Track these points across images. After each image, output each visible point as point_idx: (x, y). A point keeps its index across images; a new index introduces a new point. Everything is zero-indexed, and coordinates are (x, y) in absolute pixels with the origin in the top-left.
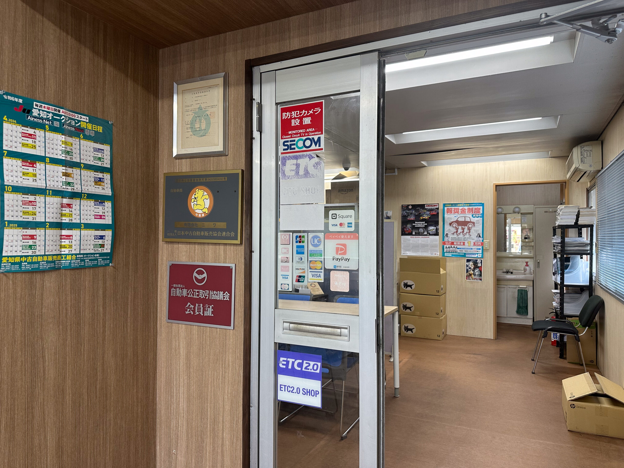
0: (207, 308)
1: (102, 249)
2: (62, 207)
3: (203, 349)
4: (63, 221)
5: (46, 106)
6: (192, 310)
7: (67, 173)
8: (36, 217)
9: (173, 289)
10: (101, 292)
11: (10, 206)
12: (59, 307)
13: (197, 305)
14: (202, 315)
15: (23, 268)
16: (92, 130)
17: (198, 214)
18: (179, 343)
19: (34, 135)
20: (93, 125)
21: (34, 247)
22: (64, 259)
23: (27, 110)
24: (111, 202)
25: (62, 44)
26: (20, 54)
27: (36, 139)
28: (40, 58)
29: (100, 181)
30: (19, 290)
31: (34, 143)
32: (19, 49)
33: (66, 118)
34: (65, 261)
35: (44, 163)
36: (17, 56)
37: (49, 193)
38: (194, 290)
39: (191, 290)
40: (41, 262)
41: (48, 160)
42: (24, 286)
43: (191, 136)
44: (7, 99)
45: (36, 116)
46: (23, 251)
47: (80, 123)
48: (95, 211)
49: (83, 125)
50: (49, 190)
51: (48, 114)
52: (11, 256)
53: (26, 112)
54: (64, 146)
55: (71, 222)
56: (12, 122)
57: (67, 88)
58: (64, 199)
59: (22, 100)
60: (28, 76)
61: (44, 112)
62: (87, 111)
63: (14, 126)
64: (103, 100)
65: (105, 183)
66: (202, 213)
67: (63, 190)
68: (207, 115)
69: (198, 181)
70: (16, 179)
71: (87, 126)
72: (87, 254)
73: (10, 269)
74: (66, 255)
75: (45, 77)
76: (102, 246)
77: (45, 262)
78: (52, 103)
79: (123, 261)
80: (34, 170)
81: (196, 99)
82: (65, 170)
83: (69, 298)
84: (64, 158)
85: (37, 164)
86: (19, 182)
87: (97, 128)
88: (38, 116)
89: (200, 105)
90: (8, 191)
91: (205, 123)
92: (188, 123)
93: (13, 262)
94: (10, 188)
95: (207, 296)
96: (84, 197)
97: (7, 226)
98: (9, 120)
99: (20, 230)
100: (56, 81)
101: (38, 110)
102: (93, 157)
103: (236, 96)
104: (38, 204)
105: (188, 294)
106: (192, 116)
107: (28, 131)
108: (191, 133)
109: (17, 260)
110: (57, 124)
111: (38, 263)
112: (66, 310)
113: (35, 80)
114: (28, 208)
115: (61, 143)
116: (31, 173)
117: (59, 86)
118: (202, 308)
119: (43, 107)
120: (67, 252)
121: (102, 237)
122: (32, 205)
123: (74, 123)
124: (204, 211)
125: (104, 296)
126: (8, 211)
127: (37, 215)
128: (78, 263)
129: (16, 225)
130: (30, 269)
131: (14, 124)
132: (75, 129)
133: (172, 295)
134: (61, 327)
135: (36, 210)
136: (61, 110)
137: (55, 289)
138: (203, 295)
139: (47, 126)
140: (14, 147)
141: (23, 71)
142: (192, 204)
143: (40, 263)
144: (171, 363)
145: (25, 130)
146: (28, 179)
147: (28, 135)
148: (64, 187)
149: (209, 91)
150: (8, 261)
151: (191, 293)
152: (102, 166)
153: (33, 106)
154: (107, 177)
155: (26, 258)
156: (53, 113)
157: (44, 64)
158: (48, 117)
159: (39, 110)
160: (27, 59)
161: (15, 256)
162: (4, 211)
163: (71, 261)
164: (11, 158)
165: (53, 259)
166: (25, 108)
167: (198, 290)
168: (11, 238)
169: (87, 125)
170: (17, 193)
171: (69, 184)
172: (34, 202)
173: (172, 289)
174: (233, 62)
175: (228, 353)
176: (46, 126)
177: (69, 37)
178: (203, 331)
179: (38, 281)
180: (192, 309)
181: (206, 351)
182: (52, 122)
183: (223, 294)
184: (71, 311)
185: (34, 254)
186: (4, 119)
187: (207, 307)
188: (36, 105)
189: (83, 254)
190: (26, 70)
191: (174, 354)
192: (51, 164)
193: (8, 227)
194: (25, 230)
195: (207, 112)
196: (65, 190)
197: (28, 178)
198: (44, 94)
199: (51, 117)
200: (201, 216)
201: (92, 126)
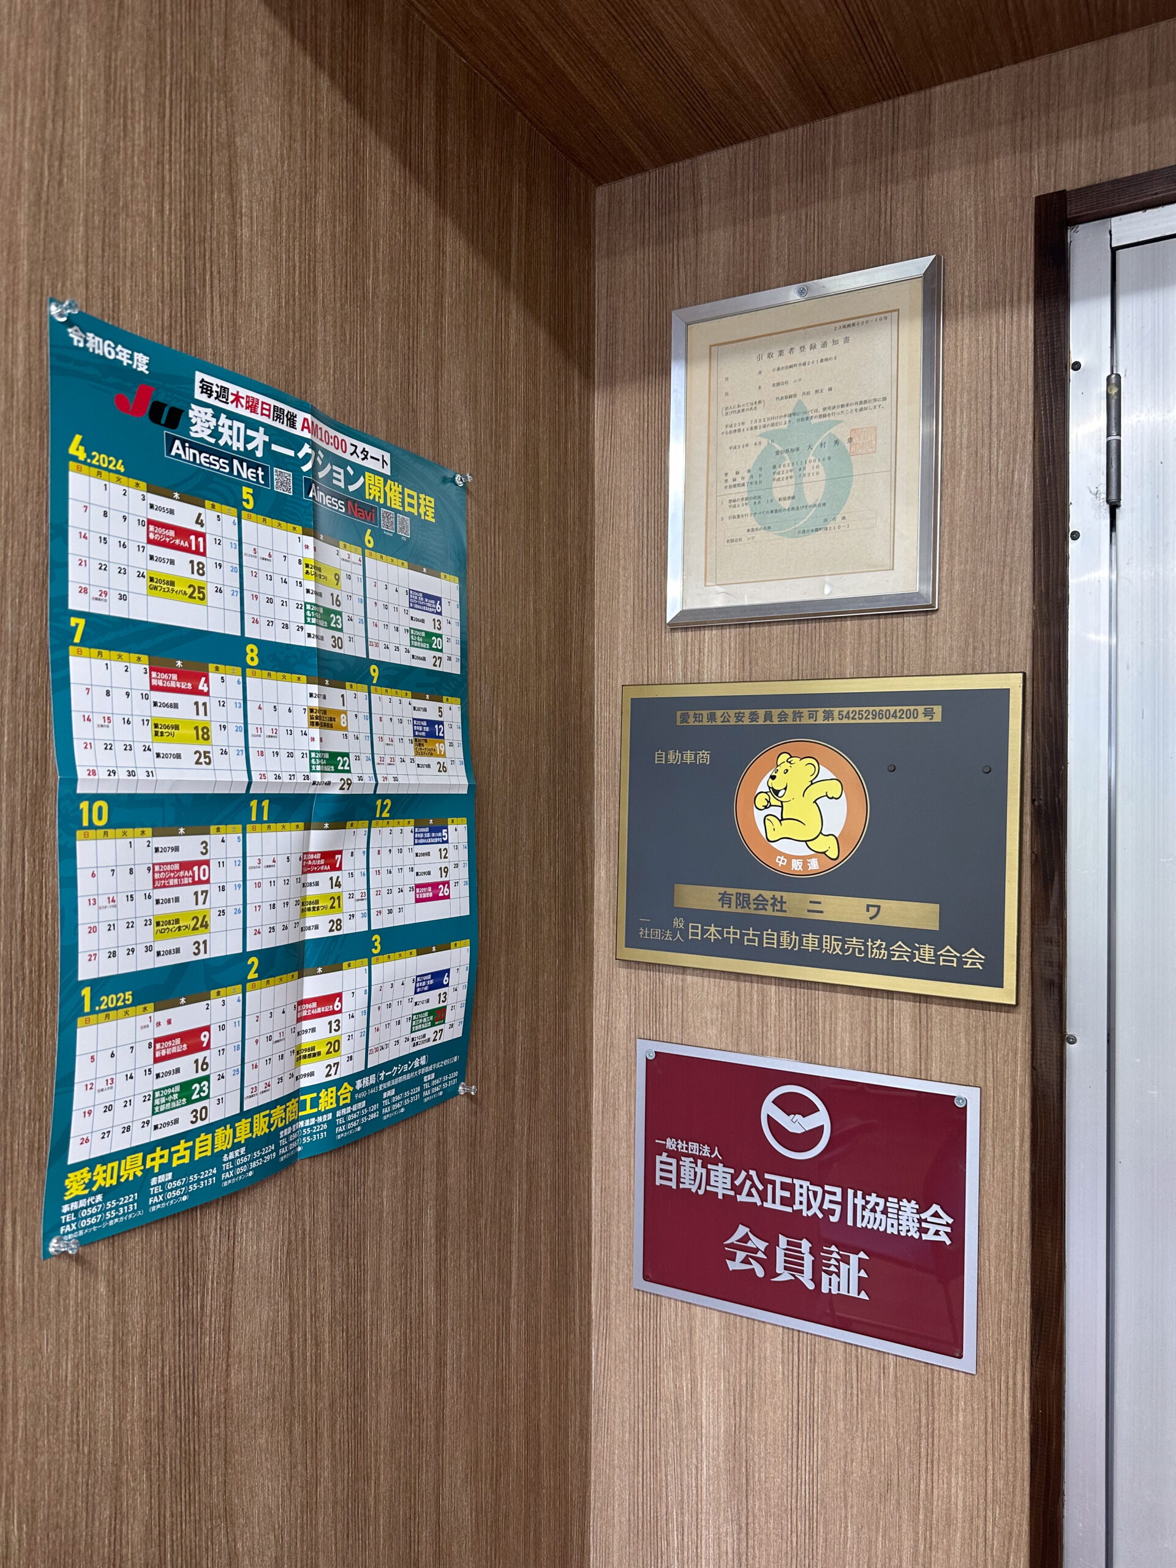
0: (833, 1262)
1: (437, 1028)
2: (307, 869)
3: (812, 1426)
4: (310, 935)
5: (244, 392)
6: (757, 1260)
7: (325, 712)
8: (205, 937)
9: (664, 1157)
10: (429, 1220)
11: (102, 901)
12: (291, 1339)
13: (783, 1240)
14: (811, 1286)
15: (155, 1203)
16: (404, 513)
17: (790, 858)
18: (693, 1381)
19: (198, 535)
20: (407, 491)
21: (201, 1090)
22: (309, 1111)
23: (166, 410)
24: (465, 819)
25: (297, 109)
26: (139, 128)
27: (204, 554)
28: (215, 157)
29: (431, 734)
30: (135, 1313)
31: (196, 576)
32: (133, 101)
33: (317, 455)
34: (313, 1121)
35: (239, 669)
36: (125, 135)
37: (260, 809)
38: (767, 1176)
39: (753, 1173)
40: (227, 1151)
41: (252, 654)
42: (156, 1287)
43: (750, 535)
44: (85, 349)
45: (202, 439)
46: (158, 1120)
47: (362, 480)
48: (416, 870)
49: (374, 489)
50: (260, 798)
51: (250, 432)
52: (104, 1160)
53: (163, 421)
54: (311, 585)
55: (336, 933)
56: (107, 469)
57: (315, 313)
58: (314, 834)
59: (146, 359)
60: (170, 244)
61: (236, 424)
62: (384, 423)
63: (116, 489)
64: (436, 378)
65: (447, 743)
66: (810, 857)
67: (312, 790)
68: (837, 442)
69: (790, 721)
70: (125, 761)
71: (385, 494)
72: (387, 1066)
73: (100, 1223)
74: (317, 1088)
75: (236, 258)
76: (438, 1015)
77: (243, 1150)
78: (264, 381)
79: (498, 1058)
80: (201, 709)
81: (779, 377)
82: (319, 696)
83: (325, 1286)
84: (312, 643)
85: (211, 675)
86: (141, 775)
87: (419, 505)
88: (213, 441)
89: (800, 403)
90: (92, 826)
91: (823, 475)
92: (739, 481)
93: (114, 1182)
94: (100, 809)
95: (832, 1212)
96: (381, 813)
97: (87, 1009)
98: (93, 457)
99: (143, 1019)
100: (279, 275)
101: (210, 411)
102: (409, 630)
103: (986, 353)
104: (216, 874)
105: (738, 1190)
106: (754, 453)
107: (172, 512)
108: (752, 522)
109: (132, 1168)
110: (282, 481)
111: (215, 1159)
112: (317, 1345)
113: (199, 263)
114: (177, 900)
115: (301, 569)
116: (187, 722)
117: (287, 303)
118: (808, 1260)
119: (231, 398)
120: (320, 1078)
121: (438, 979)
122: (194, 883)
123: (342, 477)
124: (819, 845)
125: (441, 1233)
126: (93, 930)
127: (212, 927)
128: (360, 1117)
129: (128, 995)
130: (185, 1198)
131: (114, 476)
132: (346, 506)
133: (658, 1182)
134: (297, 1429)
135: (207, 905)
136: (301, 416)
137: (276, 1264)
138: (816, 1205)
139: (247, 493)
140: (114, 596)
141: (150, 211)
142: (759, 816)
143: (225, 1158)
144: (654, 1457)
145: (159, 509)
146: (178, 756)
147: (172, 533)
148: (317, 777)
149: (847, 340)
150: (92, 1183)
151: (753, 1185)
152: (437, 669)
153: (193, 390)
154: (450, 712)
155: (166, 1152)
156: (269, 430)
157: (232, 188)
158: (250, 447)
159: (217, 412)
160: (167, 155)
161: (120, 1156)
162: (76, 934)
163: (334, 1115)
164: (105, 652)
165: (270, 1126)
166: (161, 398)
167: (788, 1180)
168: (105, 1066)
169: (387, 489)
170: (129, 831)
171: (332, 760)
172: (199, 863)
173: (658, 1158)
174: (971, 212)
175: (943, 1467)
176: (245, 490)
177: (324, 82)
178: (813, 1353)
179: (212, 1247)
180: (760, 1255)
181: (832, 1440)
182: (265, 469)
183: (919, 1212)
184: (333, 1340)
185: (200, 1124)
186: (72, 450)
187: (835, 1255)
188: (206, 389)
189: (377, 1069)
190: (162, 211)
191: (671, 1423)
192: (265, 672)
193: (93, 1011)
194: (162, 1015)
195: (832, 431)
196: (319, 790)
197: (174, 749)
198: (234, 339)
199: (261, 448)
200: (805, 865)
201: (402, 493)
